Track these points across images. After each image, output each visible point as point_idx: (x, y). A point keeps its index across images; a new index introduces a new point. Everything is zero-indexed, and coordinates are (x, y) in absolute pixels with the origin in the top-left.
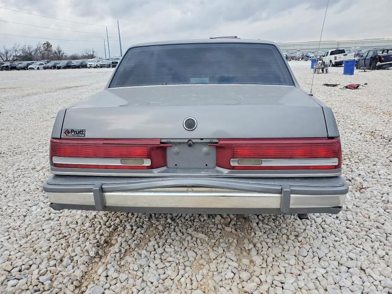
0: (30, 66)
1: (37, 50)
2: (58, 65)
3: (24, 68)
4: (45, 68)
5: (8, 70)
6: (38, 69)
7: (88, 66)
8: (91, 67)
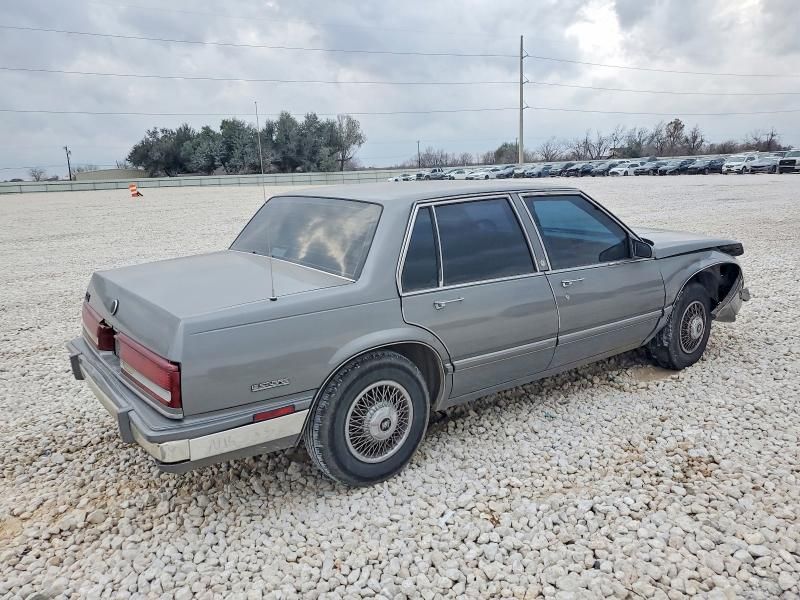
0: (612, 170)
1: (653, 137)
2: (663, 168)
3: (604, 173)
4: (637, 173)
5: (577, 176)
6: (626, 174)
7: (724, 169)
8: (729, 171)
